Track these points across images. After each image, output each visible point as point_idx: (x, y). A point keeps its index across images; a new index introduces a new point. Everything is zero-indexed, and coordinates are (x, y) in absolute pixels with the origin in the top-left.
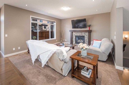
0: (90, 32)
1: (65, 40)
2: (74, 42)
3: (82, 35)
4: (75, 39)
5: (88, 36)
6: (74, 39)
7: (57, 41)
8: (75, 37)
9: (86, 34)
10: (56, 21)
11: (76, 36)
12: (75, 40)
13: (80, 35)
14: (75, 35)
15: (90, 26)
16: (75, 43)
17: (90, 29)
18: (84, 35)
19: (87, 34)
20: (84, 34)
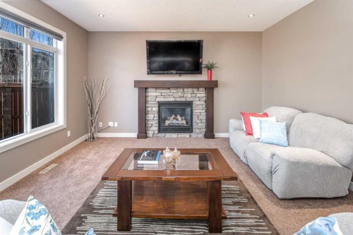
0: (211, 87)
1: (111, 124)
2: (153, 128)
3: (183, 99)
4: (157, 115)
5: (203, 103)
6: (152, 117)
7: (69, 134)
8: (156, 109)
9: (199, 95)
10: (64, 34)
11: (160, 104)
12: (156, 118)
13: (178, 99)
14: (158, 100)
16: (156, 132)
17: (213, 79)
18: (192, 99)
19: (202, 94)
20: (190, 95)
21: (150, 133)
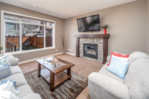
0: (106, 37)
1: (69, 50)
2: (82, 54)
3: (93, 43)
4: (83, 49)
5: (102, 45)
6: (81, 49)
7: (56, 51)
8: (82, 46)
9: (100, 41)
10: (54, 22)
11: (84, 44)
12: (83, 50)
13: (91, 43)
14: (83, 42)
15: (106, 28)
16: (83, 56)
18: (97, 43)
19: (102, 41)
20: (96, 41)
21: (80, 55)
